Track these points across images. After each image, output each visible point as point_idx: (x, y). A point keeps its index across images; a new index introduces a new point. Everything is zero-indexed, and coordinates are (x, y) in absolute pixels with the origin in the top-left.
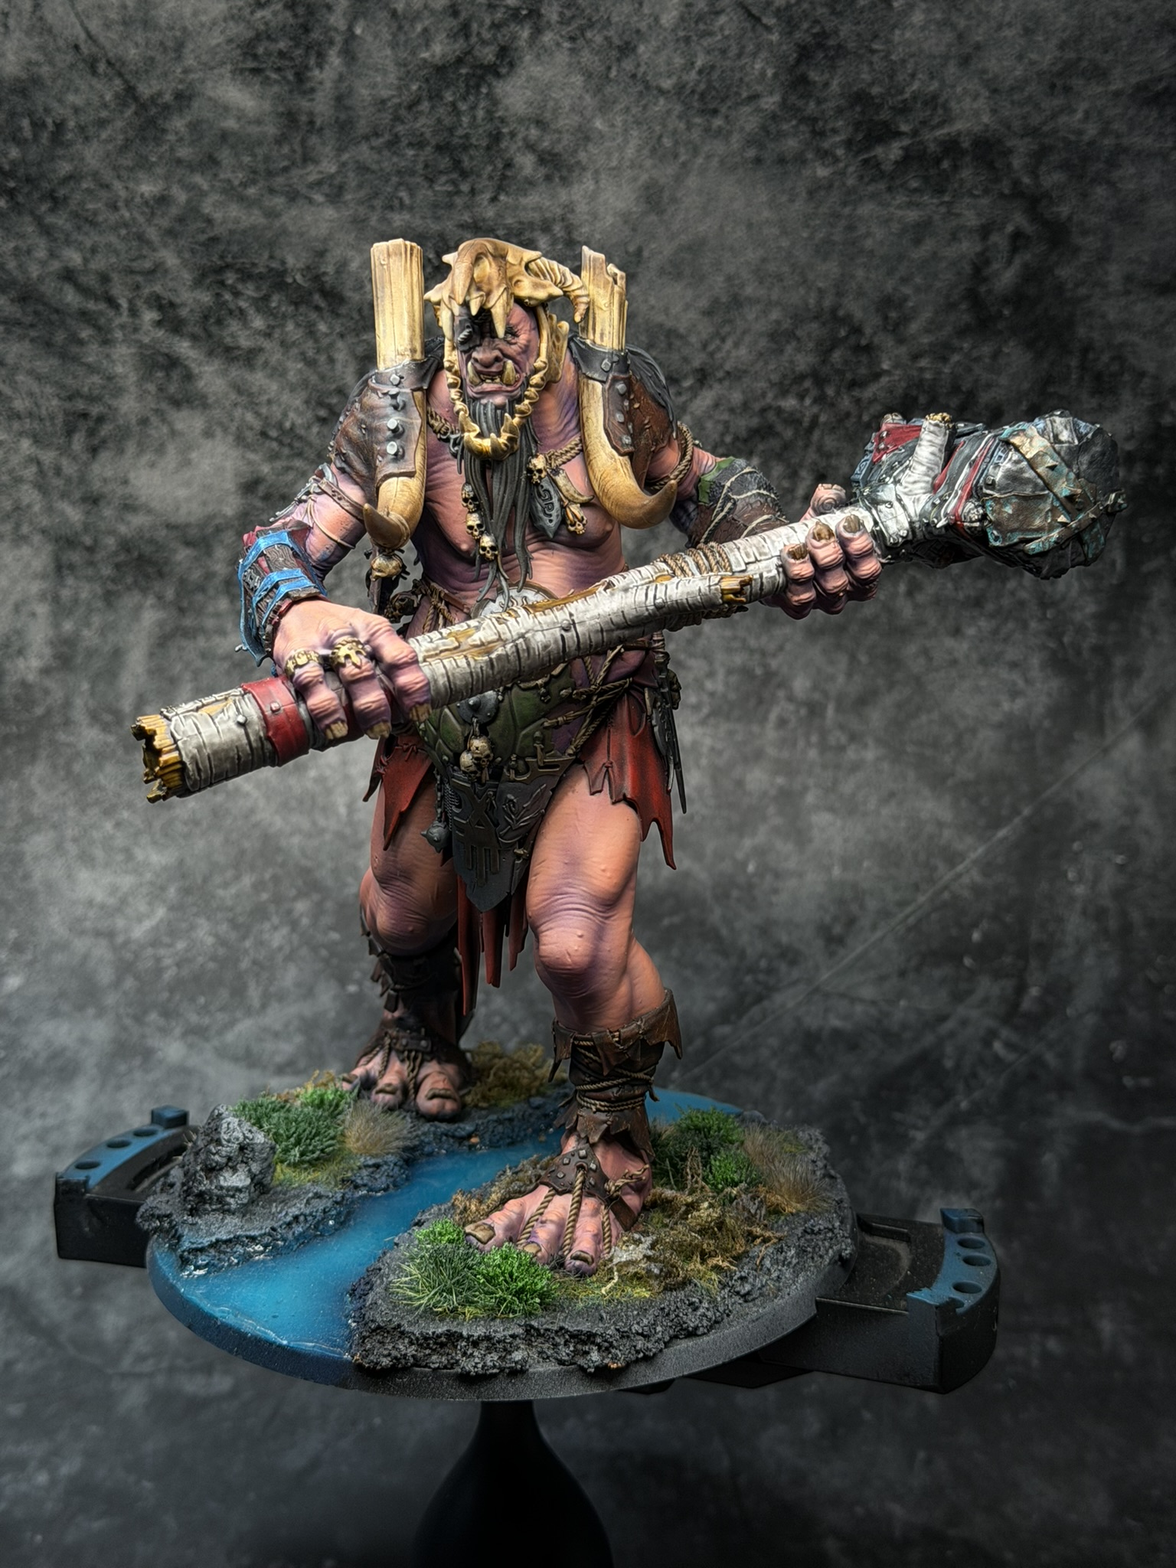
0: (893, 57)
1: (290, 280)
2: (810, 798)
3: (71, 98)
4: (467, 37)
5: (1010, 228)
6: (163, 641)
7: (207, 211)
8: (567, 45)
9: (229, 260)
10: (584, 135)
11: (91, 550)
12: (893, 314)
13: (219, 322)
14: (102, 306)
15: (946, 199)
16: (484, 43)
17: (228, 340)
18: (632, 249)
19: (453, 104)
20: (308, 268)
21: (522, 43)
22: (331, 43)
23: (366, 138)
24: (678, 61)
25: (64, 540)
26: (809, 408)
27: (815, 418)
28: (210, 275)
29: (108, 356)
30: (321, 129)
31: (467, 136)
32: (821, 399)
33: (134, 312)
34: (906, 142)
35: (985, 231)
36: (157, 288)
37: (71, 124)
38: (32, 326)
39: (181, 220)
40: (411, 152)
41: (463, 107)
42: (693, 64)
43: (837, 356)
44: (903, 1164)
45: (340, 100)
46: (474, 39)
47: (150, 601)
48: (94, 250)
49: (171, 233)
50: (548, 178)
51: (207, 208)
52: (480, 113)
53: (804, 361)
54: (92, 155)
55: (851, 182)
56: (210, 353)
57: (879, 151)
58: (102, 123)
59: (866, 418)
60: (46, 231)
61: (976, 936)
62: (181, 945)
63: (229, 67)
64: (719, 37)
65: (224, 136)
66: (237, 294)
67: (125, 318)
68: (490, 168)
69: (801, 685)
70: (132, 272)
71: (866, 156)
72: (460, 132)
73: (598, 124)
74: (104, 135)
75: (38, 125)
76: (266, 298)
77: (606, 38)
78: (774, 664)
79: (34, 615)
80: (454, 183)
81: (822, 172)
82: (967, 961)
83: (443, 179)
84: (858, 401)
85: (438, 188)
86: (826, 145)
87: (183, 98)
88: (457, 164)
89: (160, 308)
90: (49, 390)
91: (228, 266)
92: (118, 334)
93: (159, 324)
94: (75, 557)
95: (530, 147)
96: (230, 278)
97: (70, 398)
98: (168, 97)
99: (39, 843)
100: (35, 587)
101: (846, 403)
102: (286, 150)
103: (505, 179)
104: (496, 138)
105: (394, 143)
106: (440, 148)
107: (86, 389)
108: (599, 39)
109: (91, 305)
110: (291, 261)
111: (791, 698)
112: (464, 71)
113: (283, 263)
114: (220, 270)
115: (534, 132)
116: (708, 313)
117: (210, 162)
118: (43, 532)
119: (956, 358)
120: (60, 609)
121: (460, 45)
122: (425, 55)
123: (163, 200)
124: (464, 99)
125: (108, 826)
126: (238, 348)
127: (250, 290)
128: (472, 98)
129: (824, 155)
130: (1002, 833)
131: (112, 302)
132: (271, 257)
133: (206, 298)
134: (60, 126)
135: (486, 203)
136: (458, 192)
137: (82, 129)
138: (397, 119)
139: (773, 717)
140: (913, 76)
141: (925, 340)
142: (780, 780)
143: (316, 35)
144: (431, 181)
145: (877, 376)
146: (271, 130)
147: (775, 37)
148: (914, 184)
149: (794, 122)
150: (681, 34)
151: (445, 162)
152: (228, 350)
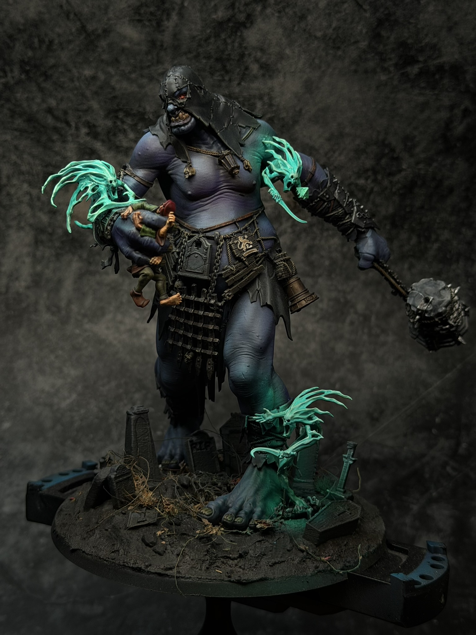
0: (419, 26)
1: (147, 117)
2: (364, 357)
3: (57, 30)
4: (233, 9)
5: (463, 107)
6: (81, 276)
7: (113, 84)
8: (277, 14)
9: (121, 107)
10: (281, 56)
11: (51, 234)
12: (409, 144)
13: (115, 135)
14: (64, 125)
15: (436, 92)
16: (240, 12)
17: (118, 143)
18: (298, 109)
19: (225, 40)
20: (155, 112)
21: (257, 13)
22: (174, 9)
23: (185, 53)
24: (325, 24)
25: (39, 230)
26: (369, 184)
27: (372, 190)
28: (112, 113)
29: (64, 148)
30: (166, 49)
31: (229, 55)
32: (375, 181)
33: (77, 128)
34: (421, 65)
35: (452, 108)
36: (89, 118)
37: (56, 41)
38: (32, 133)
39: (101, 88)
40: (204, 61)
41: (229, 41)
42: (331, 25)
43: (383, 161)
44: (408, 520)
45: (175, 36)
46: (236, 10)
47: (76, 258)
48: (62, 100)
49: (96, 93)
50: (264, 75)
51: (113, 82)
52: (236, 44)
53: (369, 163)
54: (64, 56)
55: (395, 83)
56: (110, 149)
57: (409, 69)
58: (70, 42)
59: (394, 190)
60: (41, 90)
61: (437, 420)
62: (83, 411)
63: (128, 18)
64: (344, 14)
65: (123, 50)
66: (123, 122)
67: (73, 131)
68: (238, 70)
69: (360, 307)
70: (78, 110)
71: (403, 71)
72: (227, 53)
73: (288, 51)
74: (71, 47)
75: (41, 41)
76: (136, 125)
77: (295, 12)
78: (349, 297)
79: (24, 262)
80: (222, 76)
81: (383, 78)
82: (434, 431)
83: (218, 73)
84: (391, 182)
85: (215, 78)
86: (386, 65)
87: (106, 32)
88: (224, 67)
89: (89, 127)
90: (37, 162)
91: (120, 110)
92: (70, 138)
93: (88, 134)
94: (44, 237)
95: (257, 61)
96: (121, 115)
97: (46, 166)
98: (100, 31)
99: (21, 363)
100: (25, 250)
101: (386, 183)
102: (150, 57)
103: (245, 76)
104: (242, 56)
105: (197, 56)
106: (217, 60)
107: (54, 162)
108: (291, 13)
109: (59, 125)
110: (148, 108)
111: (356, 312)
112: (231, 25)
113: (144, 109)
114: (117, 111)
115: (259, 54)
116: (329, 140)
117: (117, 61)
118: (31, 225)
119: (435, 164)
120: (36, 260)
121: (230, 12)
122: (214, 16)
123: (94, 78)
124: (230, 37)
125: (52, 357)
126: (122, 147)
127: (129, 121)
128: (233, 37)
129: (385, 70)
130: (449, 375)
131: (68, 123)
132: (140, 106)
133: (109, 123)
134: (51, 42)
135: (235, 86)
136: (223, 80)
137: (61, 44)
138: (200, 45)
139: (348, 320)
140: (426, 35)
141: (422, 156)
142: (351, 348)
143: (167, 5)
144: (212, 74)
145: (400, 171)
146: (144, 48)
147: (368, 15)
148: (423, 85)
149: (373, 54)
150: (327, 11)
151: (219, 66)
152: (117, 147)
